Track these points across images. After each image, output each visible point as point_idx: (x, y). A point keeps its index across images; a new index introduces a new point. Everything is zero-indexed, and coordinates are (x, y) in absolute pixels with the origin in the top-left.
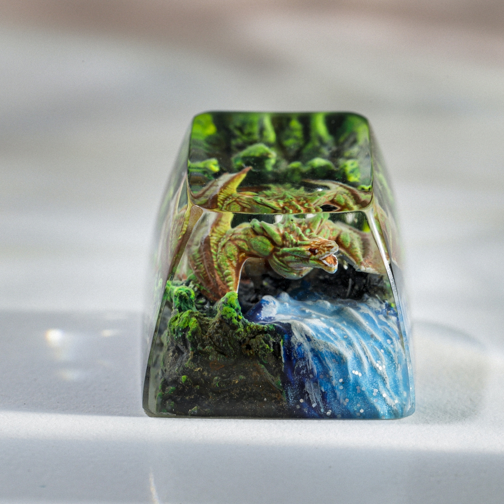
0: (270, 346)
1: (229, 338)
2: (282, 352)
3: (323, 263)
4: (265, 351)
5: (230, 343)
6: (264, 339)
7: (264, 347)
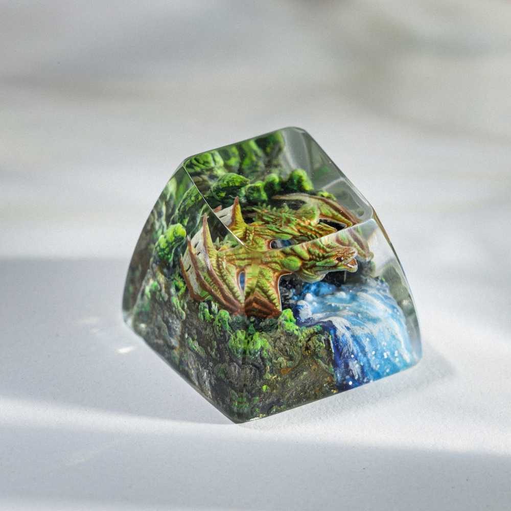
0: (323, 343)
1: (294, 346)
2: (332, 345)
3: (348, 266)
4: (320, 348)
5: (295, 350)
6: (318, 339)
7: (319, 346)
